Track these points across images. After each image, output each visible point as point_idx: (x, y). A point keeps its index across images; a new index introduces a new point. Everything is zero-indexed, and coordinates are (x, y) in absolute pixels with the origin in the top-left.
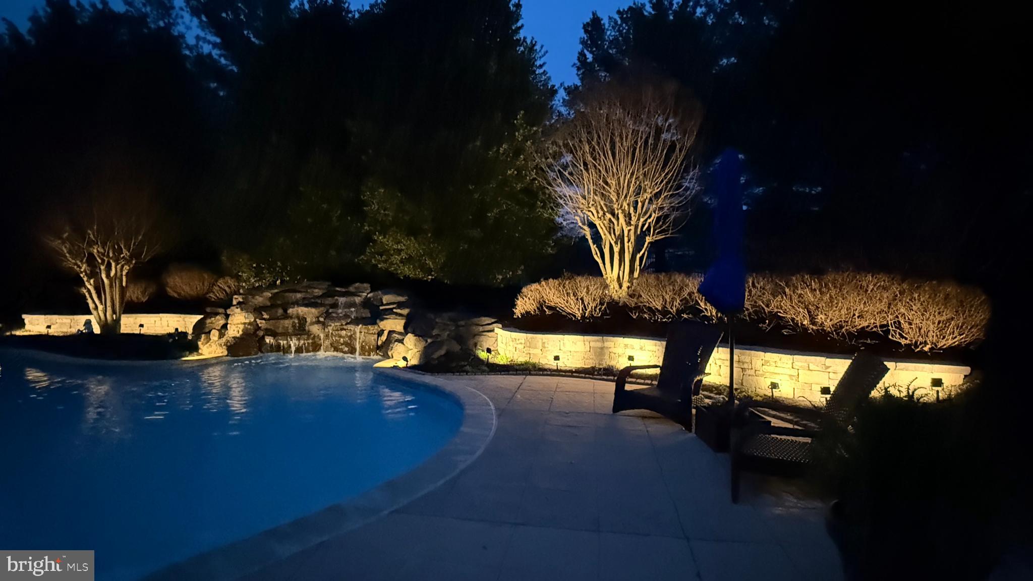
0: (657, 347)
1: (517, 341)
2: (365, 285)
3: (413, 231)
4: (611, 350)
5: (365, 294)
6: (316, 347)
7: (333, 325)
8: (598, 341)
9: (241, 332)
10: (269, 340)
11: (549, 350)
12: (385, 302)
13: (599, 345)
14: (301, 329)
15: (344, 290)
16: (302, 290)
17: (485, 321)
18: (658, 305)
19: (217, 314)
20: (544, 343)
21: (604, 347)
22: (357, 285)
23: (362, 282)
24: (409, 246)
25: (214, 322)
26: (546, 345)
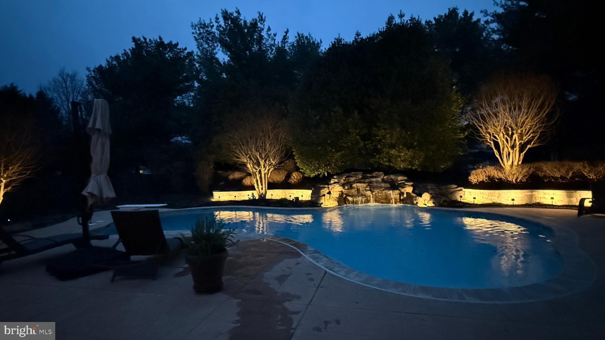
0: (563, 193)
1: (484, 194)
2: (381, 173)
3: (409, 147)
4: (536, 196)
5: (382, 177)
6: (368, 201)
7: (376, 191)
8: (530, 192)
9: (338, 195)
10: (350, 199)
11: (502, 197)
12: (399, 180)
13: (530, 194)
14: (359, 193)
15: (371, 175)
16: (353, 176)
17: (453, 186)
18: (558, 175)
19: (324, 188)
20: (500, 194)
21: (533, 195)
22: (376, 173)
23: (379, 171)
24: (406, 154)
25: (324, 191)
26: (501, 195)
